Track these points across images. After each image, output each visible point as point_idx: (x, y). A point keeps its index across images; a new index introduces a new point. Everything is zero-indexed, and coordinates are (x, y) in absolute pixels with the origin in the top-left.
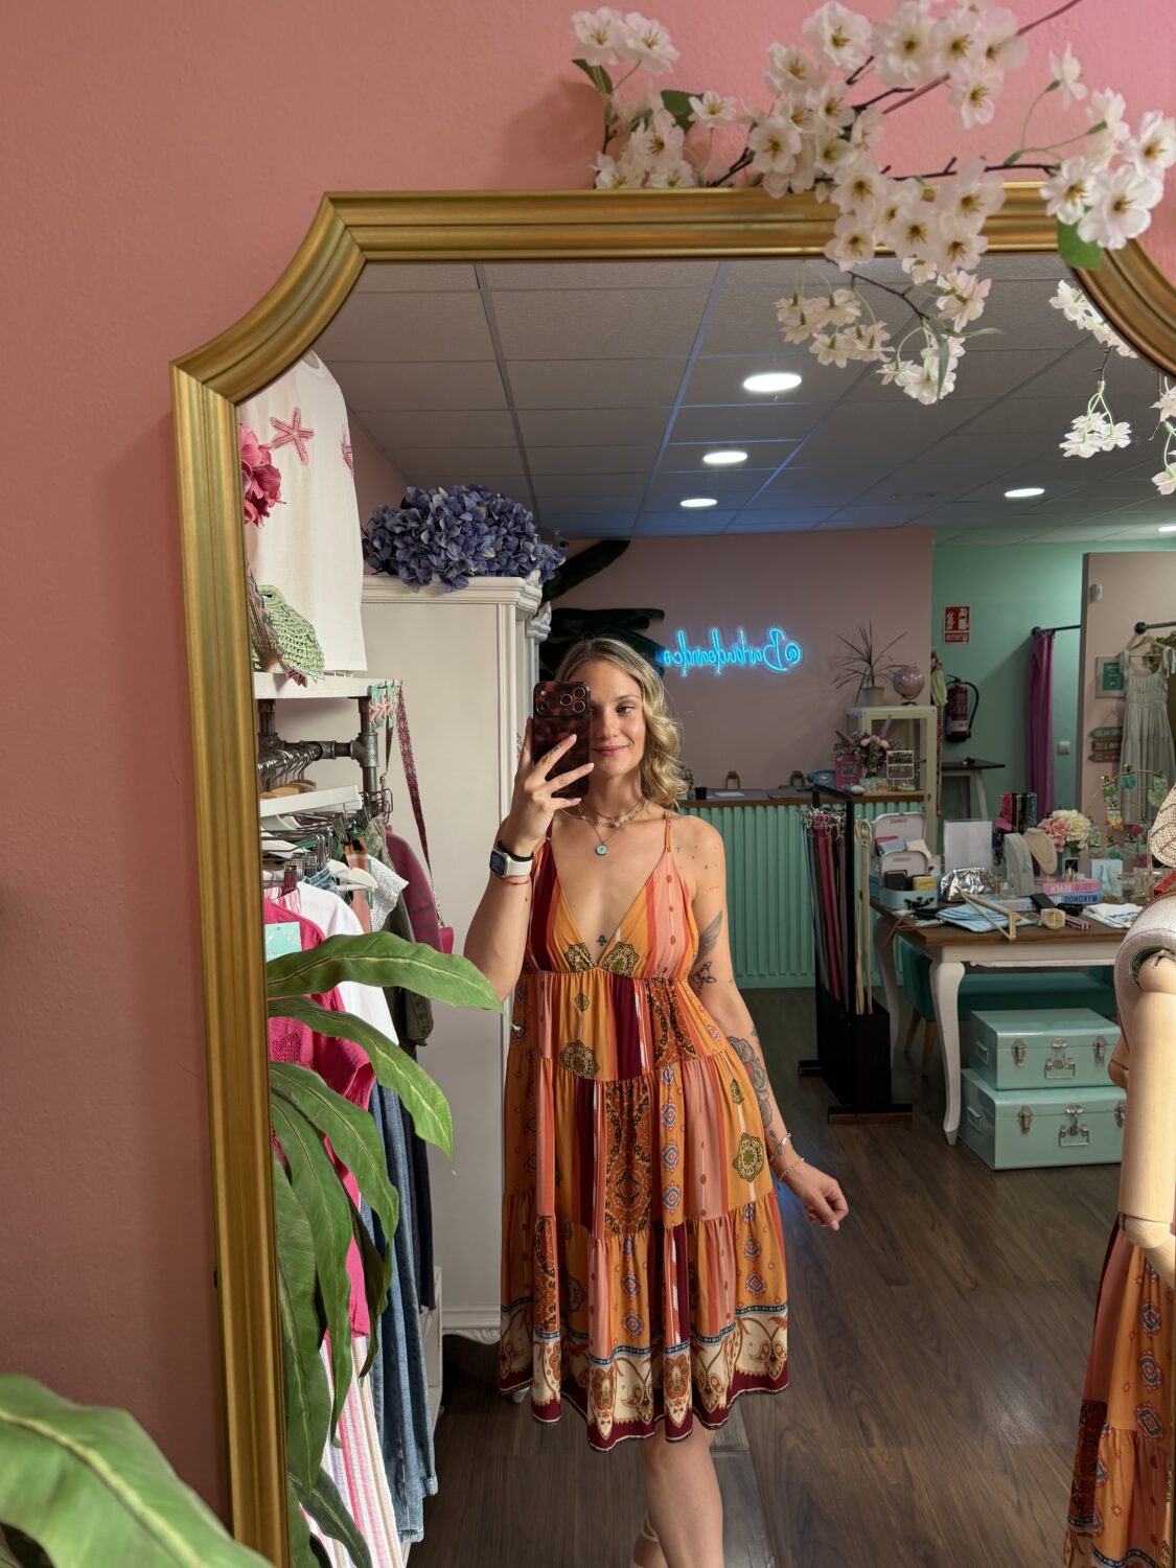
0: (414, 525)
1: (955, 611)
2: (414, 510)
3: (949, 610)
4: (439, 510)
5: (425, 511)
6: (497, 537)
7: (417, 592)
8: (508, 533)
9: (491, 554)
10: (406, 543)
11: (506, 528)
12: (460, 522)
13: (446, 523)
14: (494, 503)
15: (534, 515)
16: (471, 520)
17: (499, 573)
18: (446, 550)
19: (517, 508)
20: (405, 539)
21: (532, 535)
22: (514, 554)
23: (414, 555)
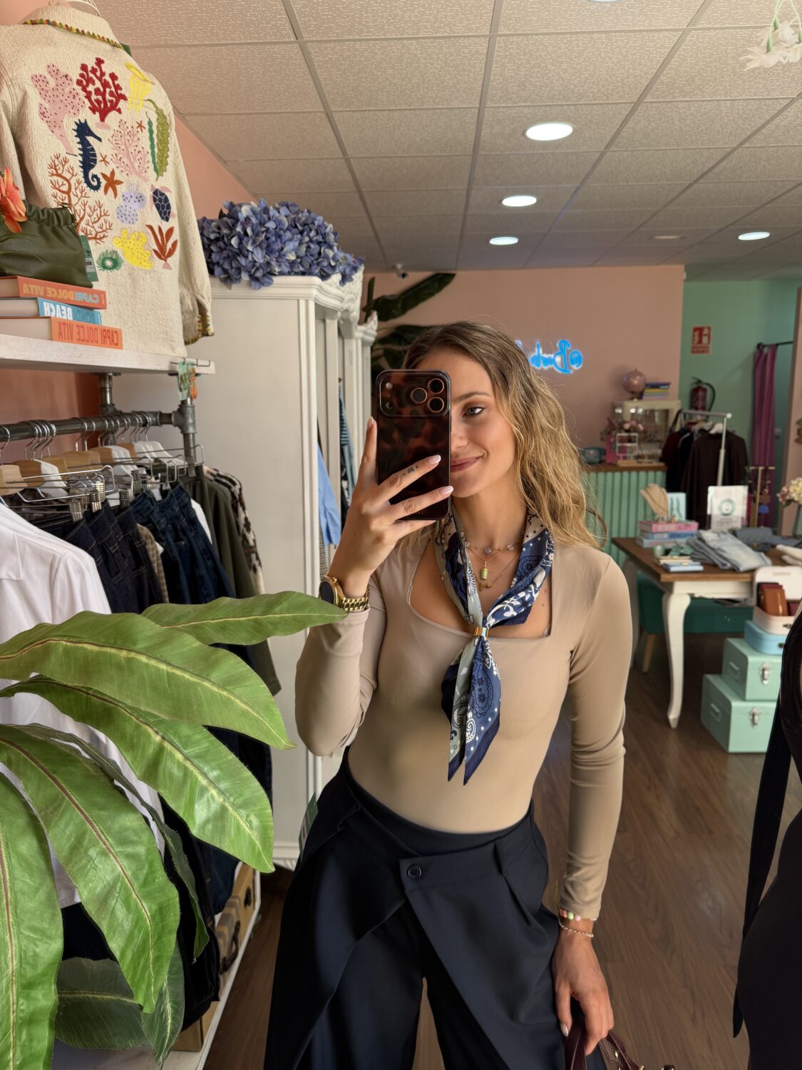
0: (225, 231)
1: (699, 330)
2: (225, 219)
3: (695, 329)
4: (247, 219)
5: (237, 220)
6: (301, 244)
7: (230, 289)
8: (311, 241)
9: (292, 257)
10: (220, 248)
11: (309, 237)
12: (264, 229)
13: (253, 231)
14: (300, 215)
15: (334, 228)
16: (274, 227)
17: (303, 274)
18: (252, 253)
19: (318, 222)
20: (218, 244)
21: (331, 244)
22: (317, 259)
23: (228, 256)
